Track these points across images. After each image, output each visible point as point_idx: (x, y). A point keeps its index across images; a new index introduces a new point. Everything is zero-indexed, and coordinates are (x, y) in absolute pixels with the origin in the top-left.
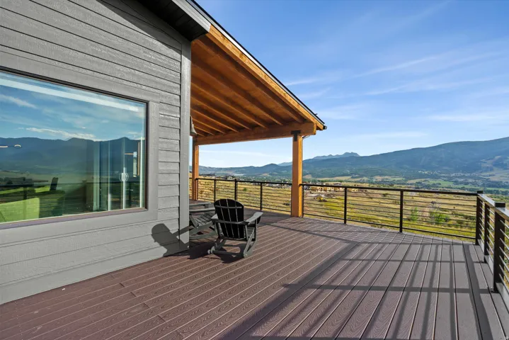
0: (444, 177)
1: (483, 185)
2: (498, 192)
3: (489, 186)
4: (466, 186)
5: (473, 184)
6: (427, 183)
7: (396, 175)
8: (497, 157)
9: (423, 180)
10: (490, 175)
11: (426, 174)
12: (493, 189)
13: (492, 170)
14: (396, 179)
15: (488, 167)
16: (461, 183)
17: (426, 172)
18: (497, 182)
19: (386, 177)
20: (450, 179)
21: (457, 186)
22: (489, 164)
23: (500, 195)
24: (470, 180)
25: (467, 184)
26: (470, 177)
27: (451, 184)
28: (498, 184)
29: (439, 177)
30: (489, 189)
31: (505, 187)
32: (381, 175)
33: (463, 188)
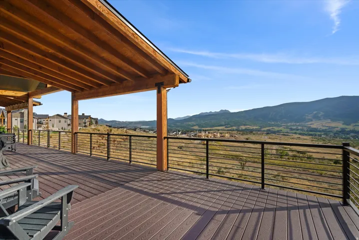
0: (284, 125)
1: (307, 131)
2: (316, 135)
3: (311, 131)
4: (297, 132)
5: (302, 130)
6: (273, 130)
7: (255, 125)
8: (315, 112)
9: (271, 128)
10: (311, 124)
11: (273, 124)
12: (313, 133)
13: (311, 121)
14: (254, 128)
15: (309, 119)
16: (294, 130)
17: (273, 123)
18: (315, 129)
19: (248, 126)
20: (287, 127)
21: (291, 132)
22: (310, 117)
23: (317, 137)
24: (299, 128)
25: (298, 130)
26: (299, 126)
27: (288, 130)
28: (315, 130)
29: (281, 126)
30: (310, 133)
31: (320, 131)
32: (244, 125)
33: (295, 133)
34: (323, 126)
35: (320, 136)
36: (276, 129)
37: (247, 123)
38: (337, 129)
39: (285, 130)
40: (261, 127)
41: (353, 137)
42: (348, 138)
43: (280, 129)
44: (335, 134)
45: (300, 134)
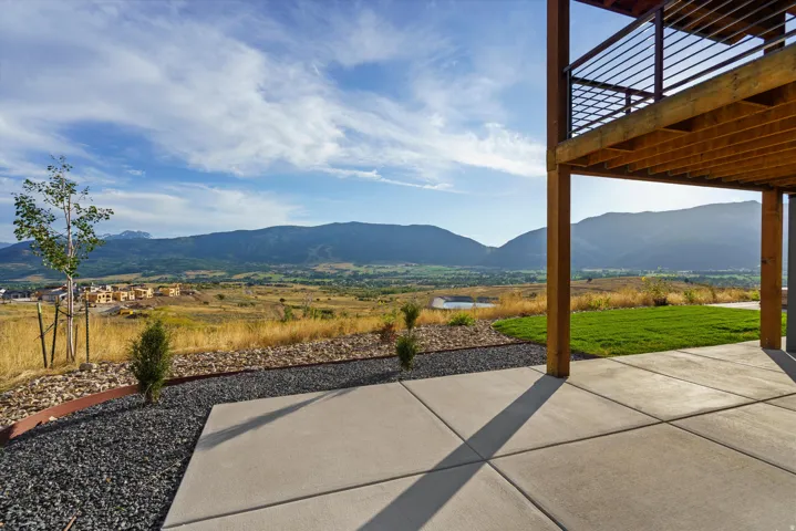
0: (274, 268)
1: (311, 277)
3: (317, 277)
4: (298, 279)
5: (301, 275)
6: (256, 278)
7: (217, 268)
8: (319, 247)
9: (252, 274)
10: (316, 266)
11: (254, 267)
13: (316, 260)
14: (218, 274)
15: (313, 257)
16: (291, 275)
17: (254, 264)
18: (322, 273)
19: (203, 272)
20: (280, 271)
21: (286, 280)
22: (314, 253)
24: (300, 272)
25: (297, 276)
26: (299, 268)
27: (283, 277)
28: (323, 275)
29: (270, 269)
30: (316, 280)
31: (328, 277)
32: (194, 269)
33: (295, 282)
34: (332, 268)
35: (330, 284)
36: (262, 276)
37: (199, 265)
38: (348, 273)
39: (276, 278)
40: (232, 273)
41: (368, 283)
42: (363, 286)
43: (268, 275)
44: (348, 280)
45: (302, 283)
